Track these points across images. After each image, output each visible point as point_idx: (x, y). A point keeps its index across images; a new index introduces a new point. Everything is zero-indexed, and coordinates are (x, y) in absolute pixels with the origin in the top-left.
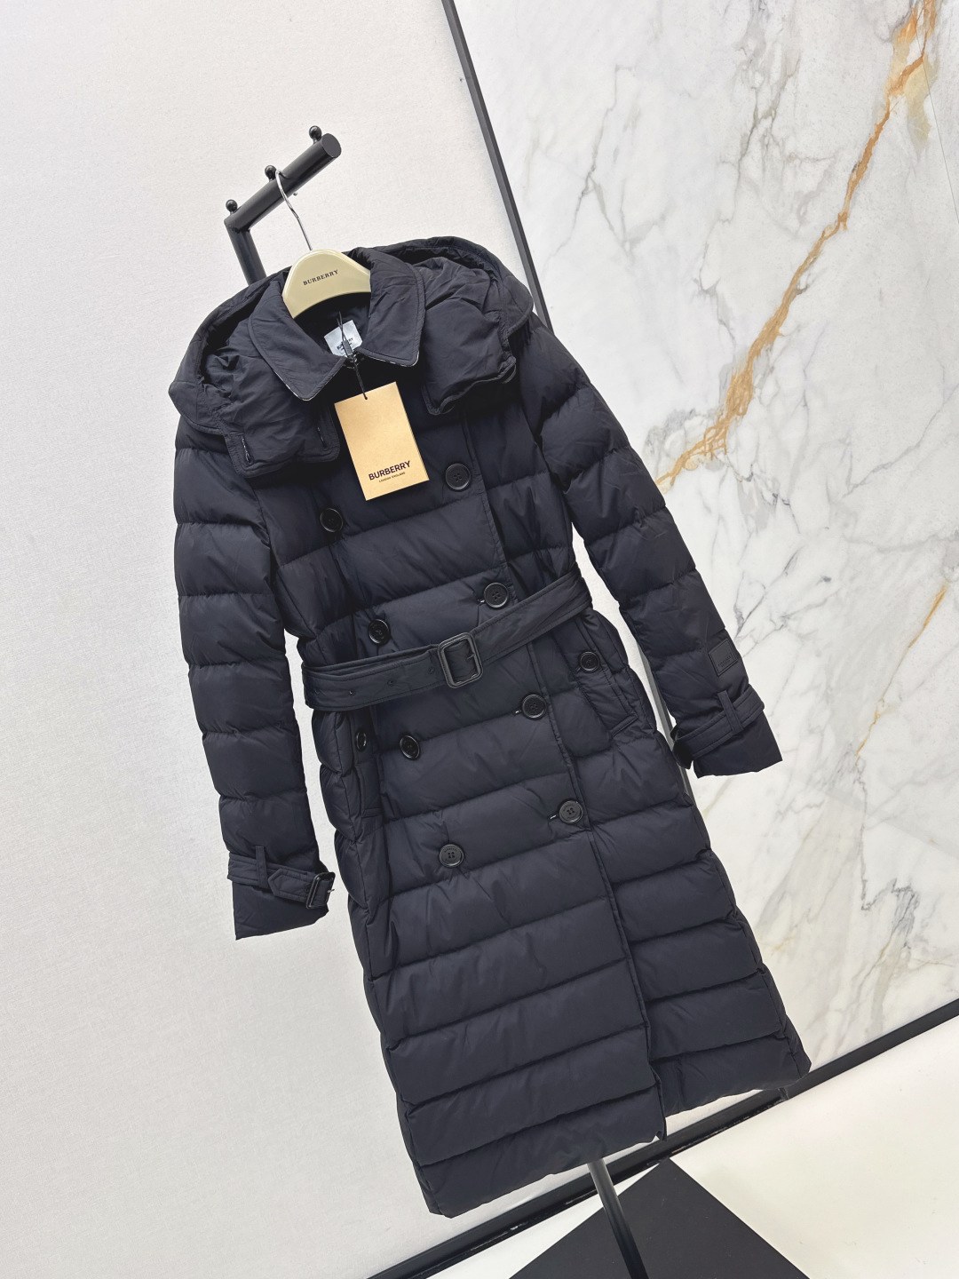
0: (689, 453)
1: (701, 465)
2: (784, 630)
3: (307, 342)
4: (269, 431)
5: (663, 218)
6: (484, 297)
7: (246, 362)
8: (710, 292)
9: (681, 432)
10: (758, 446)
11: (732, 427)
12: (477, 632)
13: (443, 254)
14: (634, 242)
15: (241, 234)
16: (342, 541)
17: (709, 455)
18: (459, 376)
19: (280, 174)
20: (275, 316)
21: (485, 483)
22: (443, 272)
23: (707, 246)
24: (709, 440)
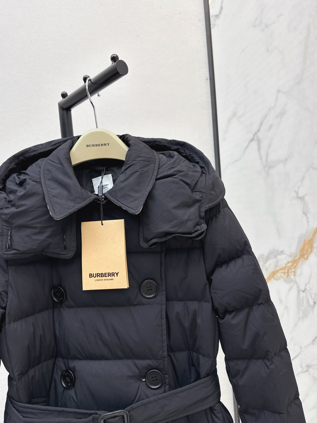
0: (277, 271)
1: (281, 278)
2: (307, 373)
3: (73, 181)
4: (28, 231)
5: (286, 160)
6: (195, 182)
7: (29, 184)
8: (302, 199)
9: (275, 260)
10: (311, 276)
11: (300, 263)
12: (133, 409)
13: (177, 150)
14: (270, 167)
15: (65, 111)
16: (62, 309)
17: (286, 275)
18: (166, 228)
19: (90, 80)
20: (60, 160)
21: (166, 297)
22: (173, 160)
23: (304, 177)
24: (288, 267)
